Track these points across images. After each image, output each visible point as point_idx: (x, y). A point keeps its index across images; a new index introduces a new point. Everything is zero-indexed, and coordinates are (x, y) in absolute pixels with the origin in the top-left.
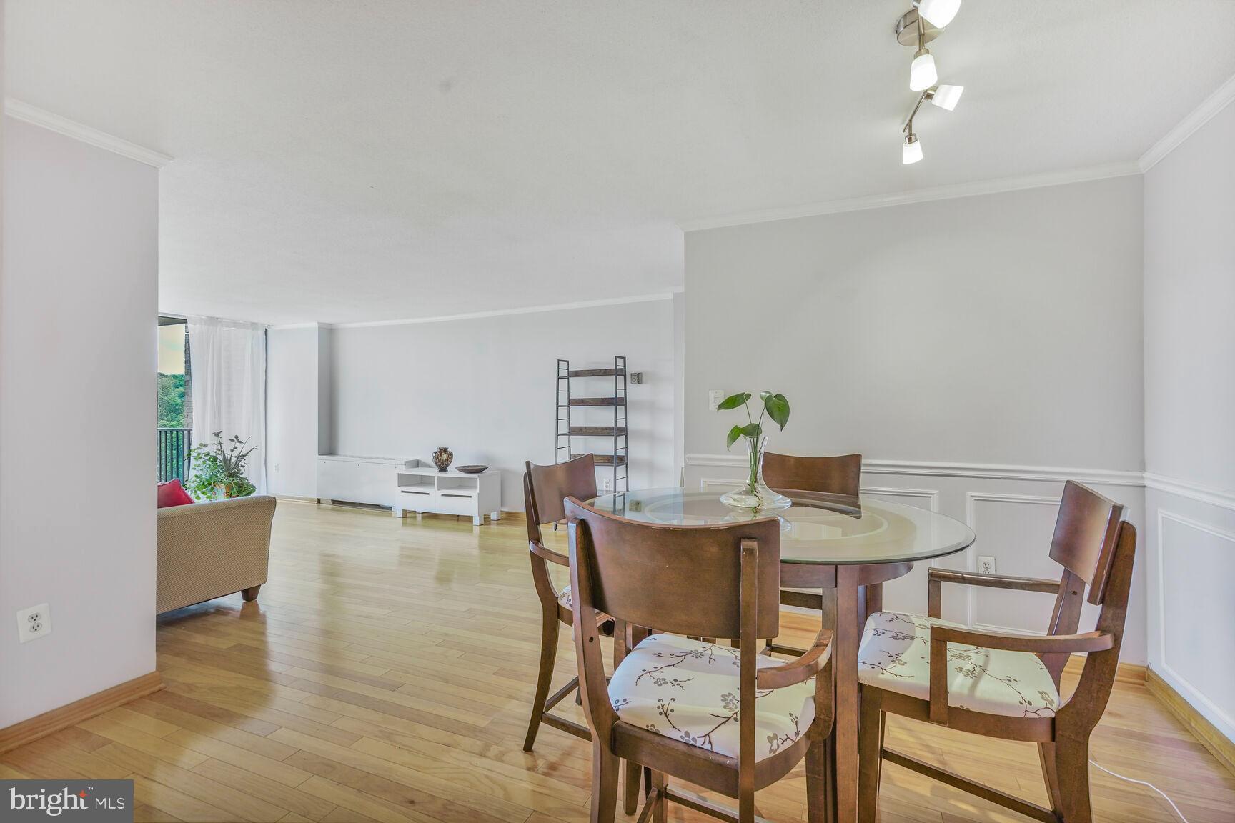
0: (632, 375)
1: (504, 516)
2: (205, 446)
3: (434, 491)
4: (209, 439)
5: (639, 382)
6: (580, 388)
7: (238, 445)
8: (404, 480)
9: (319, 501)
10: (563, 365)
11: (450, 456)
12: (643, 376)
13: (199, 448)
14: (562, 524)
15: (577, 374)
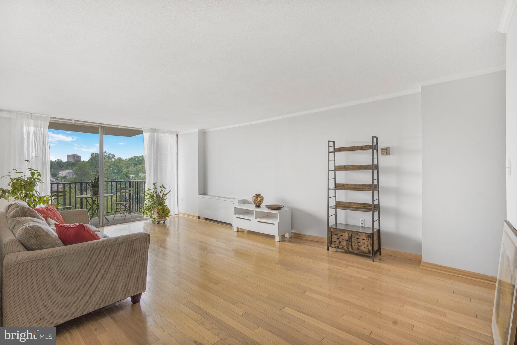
0: (382, 149)
1: (293, 235)
2: (150, 190)
3: (253, 218)
4: (152, 187)
5: (388, 154)
6: (342, 159)
7: (163, 189)
8: (238, 211)
9: (199, 218)
10: (331, 144)
11: (262, 199)
12: (390, 149)
13: (148, 191)
14: (332, 247)
15: (340, 150)
